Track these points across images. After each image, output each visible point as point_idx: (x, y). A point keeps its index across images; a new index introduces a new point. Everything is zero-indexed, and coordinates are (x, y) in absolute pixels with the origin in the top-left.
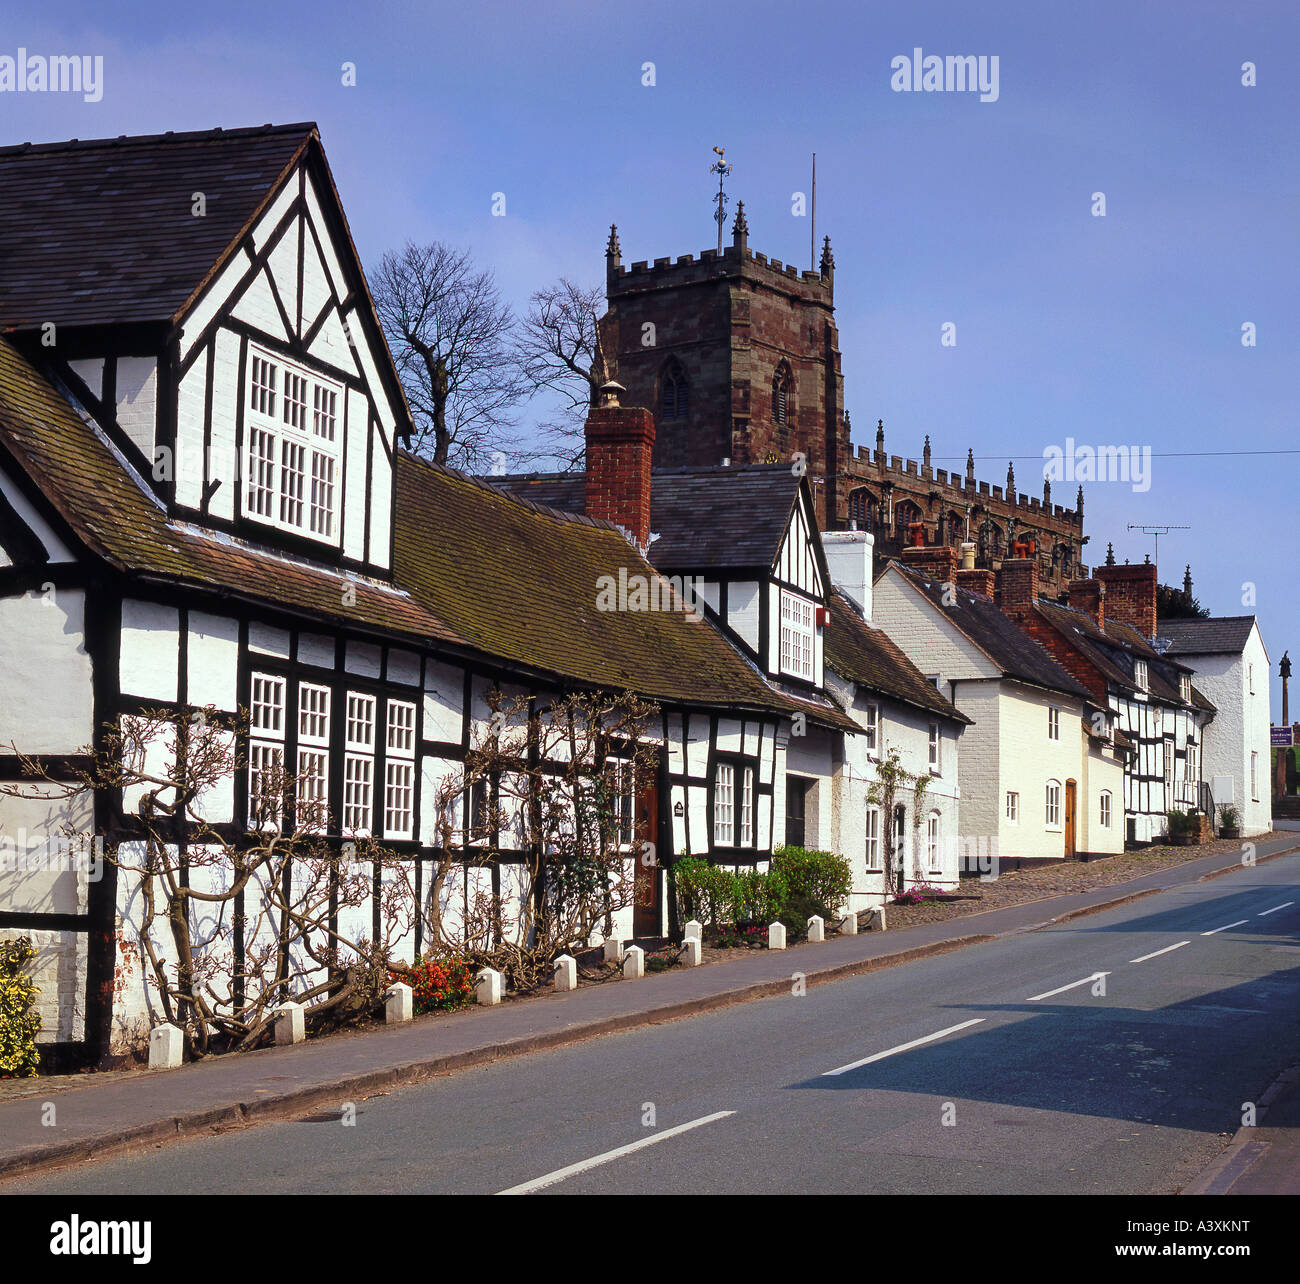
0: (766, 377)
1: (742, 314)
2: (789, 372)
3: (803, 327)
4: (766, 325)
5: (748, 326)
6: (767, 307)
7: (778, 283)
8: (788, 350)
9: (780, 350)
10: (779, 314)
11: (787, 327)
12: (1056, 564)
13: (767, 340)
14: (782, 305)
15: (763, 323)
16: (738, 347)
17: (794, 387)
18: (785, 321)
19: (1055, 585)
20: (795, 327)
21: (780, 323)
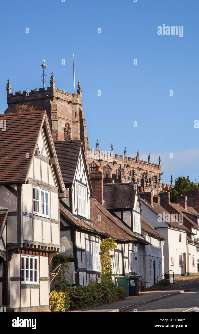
0: (62, 128)
1: (54, 109)
2: (69, 126)
3: (73, 111)
4: (61, 112)
5: (57, 112)
6: (61, 106)
7: (65, 98)
8: (69, 119)
9: (66, 119)
10: (65, 108)
11: (68, 112)
12: (157, 184)
13: (62, 116)
14: (66, 104)
15: (61, 111)
16: (54, 119)
17: (70, 131)
18: (67, 110)
19: (157, 191)
20: (70, 112)
21: (66, 111)
